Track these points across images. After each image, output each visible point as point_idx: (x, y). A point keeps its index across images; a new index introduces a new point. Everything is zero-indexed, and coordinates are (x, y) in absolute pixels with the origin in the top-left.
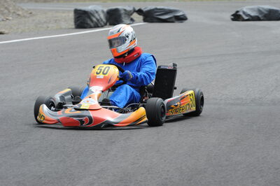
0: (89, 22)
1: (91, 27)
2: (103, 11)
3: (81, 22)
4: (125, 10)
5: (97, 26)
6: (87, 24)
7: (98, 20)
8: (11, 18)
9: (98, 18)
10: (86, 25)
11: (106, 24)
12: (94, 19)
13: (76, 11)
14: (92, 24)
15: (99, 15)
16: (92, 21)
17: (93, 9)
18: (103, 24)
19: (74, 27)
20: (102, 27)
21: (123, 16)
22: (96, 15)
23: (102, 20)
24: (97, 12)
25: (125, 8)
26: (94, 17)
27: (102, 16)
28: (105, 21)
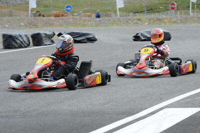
0: (14, 43)
1: (16, 48)
2: (26, 36)
3: (8, 44)
4: (45, 34)
5: (21, 47)
6: (13, 45)
7: (22, 42)
9: (22, 40)
10: (11, 46)
11: (29, 45)
13: (4, 36)
14: (16, 45)
15: (22, 38)
16: (17, 43)
17: (17, 34)
18: (26, 45)
19: (2, 48)
20: (26, 47)
21: (44, 39)
22: (20, 38)
23: (25, 42)
24: (21, 36)
25: (45, 33)
26: (18, 39)
27: (25, 39)
28: (27, 42)
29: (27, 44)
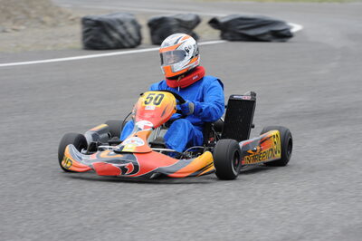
0: (105, 39)
1: (109, 48)
2: (134, 22)
3: (91, 40)
4: (178, 20)
5: (119, 46)
6: (102, 42)
7: (123, 37)
9: (123, 32)
10: (98, 45)
11: (138, 43)
12: (115, 35)
13: (85, 21)
14: (111, 43)
15: (125, 28)
16: (111, 38)
18: (132, 42)
20: (132, 47)
22: (120, 28)
23: (131, 37)
24: (121, 23)
26: (116, 31)
27: (131, 29)
28: (136, 37)
29: (135, 40)
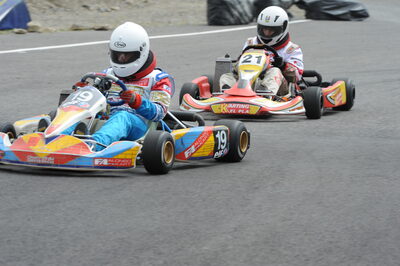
0: (228, 16)
1: (230, 24)
2: (248, 2)
3: (217, 17)
5: (238, 23)
6: (226, 19)
7: (241, 14)
8: (117, 8)
9: (241, 10)
10: (223, 21)
11: (251, 21)
12: (236, 13)
14: (232, 20)
15: (242, 7)
16: (232, 15)
18: (247, 19)
19: (206, 23)
20: (246, 24)
22: (238, 7)
23: (246, 15)
24: (239, 2)
26: (236, 9)
28: (250, 15)
29: (248, 17)
